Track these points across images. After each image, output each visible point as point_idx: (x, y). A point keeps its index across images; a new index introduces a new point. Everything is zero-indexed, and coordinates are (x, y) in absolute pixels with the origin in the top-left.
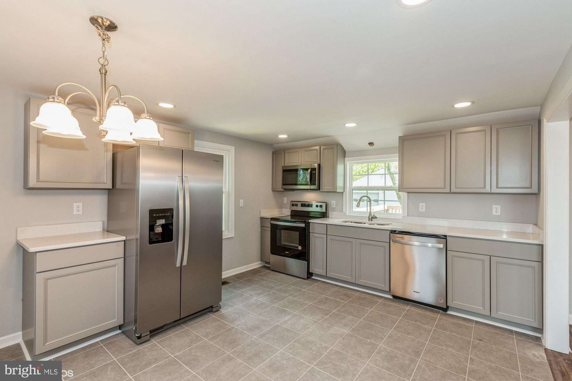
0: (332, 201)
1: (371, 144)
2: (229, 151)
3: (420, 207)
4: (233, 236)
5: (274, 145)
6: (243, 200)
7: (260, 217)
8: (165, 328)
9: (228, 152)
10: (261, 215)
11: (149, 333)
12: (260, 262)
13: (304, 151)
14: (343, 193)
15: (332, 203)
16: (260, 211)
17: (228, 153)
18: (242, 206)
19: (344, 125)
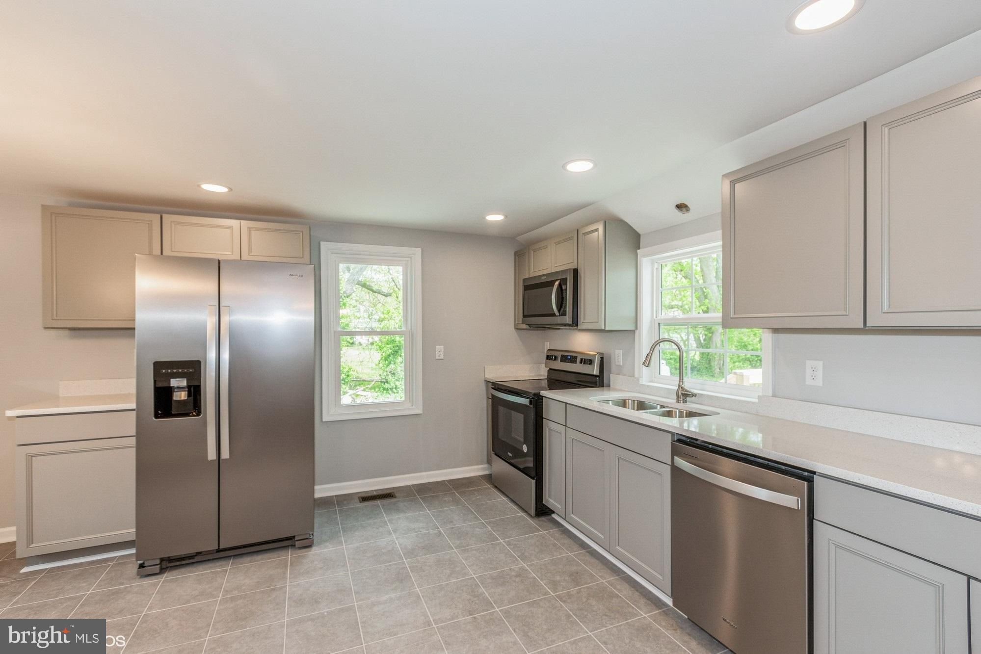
0: (617, 351)
1: (681, 207)
2: (411, 258)
3: (809, 372)
4: (420, 412)
5: (518, 238)
6: (443, 346)
7: (485, 381)
8: (196, 559)
9: (409, 259)
10: (486, 376)
11: (158, 562)
12: (486, 466)
13: (555, 243)
14: (632, 332)
15: (616, 354)
16: (484, 367)
17: (409, 262)
18: (442, 357)
19: (564, 167)
